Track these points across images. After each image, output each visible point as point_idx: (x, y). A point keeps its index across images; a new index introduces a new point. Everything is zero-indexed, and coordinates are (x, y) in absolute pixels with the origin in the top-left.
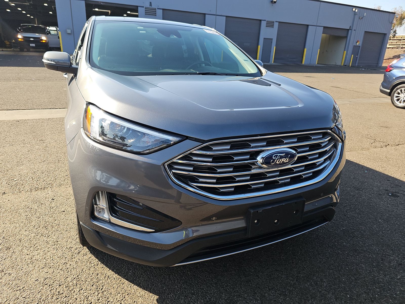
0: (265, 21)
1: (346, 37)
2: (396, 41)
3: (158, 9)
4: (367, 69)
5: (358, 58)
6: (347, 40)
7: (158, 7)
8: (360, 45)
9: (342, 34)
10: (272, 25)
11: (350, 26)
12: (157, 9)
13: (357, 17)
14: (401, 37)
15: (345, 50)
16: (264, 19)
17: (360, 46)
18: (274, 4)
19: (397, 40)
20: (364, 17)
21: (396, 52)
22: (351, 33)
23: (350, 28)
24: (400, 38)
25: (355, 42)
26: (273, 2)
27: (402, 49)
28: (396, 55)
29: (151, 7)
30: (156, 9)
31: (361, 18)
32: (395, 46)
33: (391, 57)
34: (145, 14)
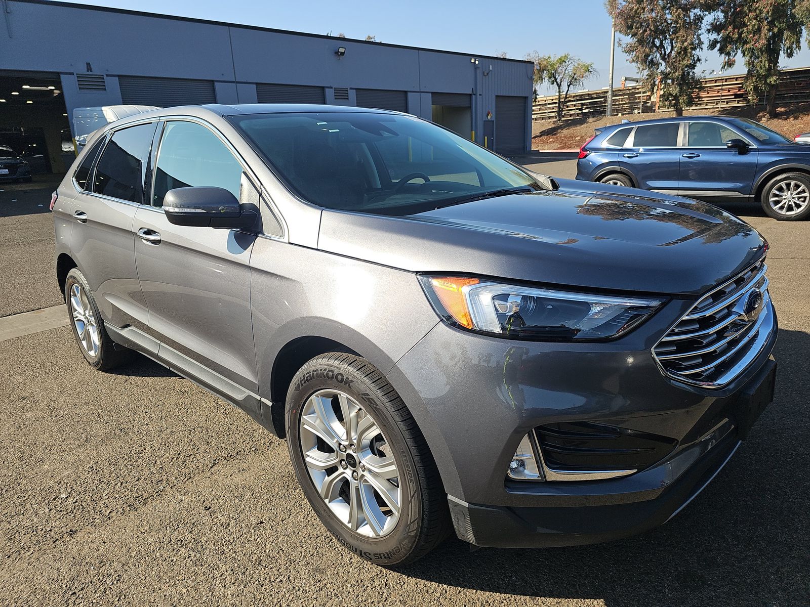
0: (332, 88)
1: (470, 107)
2: (539, 107)
3: (107, 75)
4: (514, 157)
5: (494, 141)
6: (471, 112)
7: (108, 73)
8: (494, 119)
9: (464, 103)
10: (345, 92)
11: (473, 89)
12: (105, 76)
13: (479, 72)
14: (545, 101)
15: (472, 130)
16: (329, 86)
17: (493, 121)
18: (341, 57)
19: (540, 105)
20: (490, 73)
21: (543, 126)
22: (476, 99)
23: (473, 91)
24: (544, 103)
25: (485, 115)
26: (339, 54)
27: (550, 120)
28: (544, 131)
29: (90, 73)
30: (103, 76)
31: (486, 74)
32: (539, 116)
33: (538, 135)
34: (79, 88)
